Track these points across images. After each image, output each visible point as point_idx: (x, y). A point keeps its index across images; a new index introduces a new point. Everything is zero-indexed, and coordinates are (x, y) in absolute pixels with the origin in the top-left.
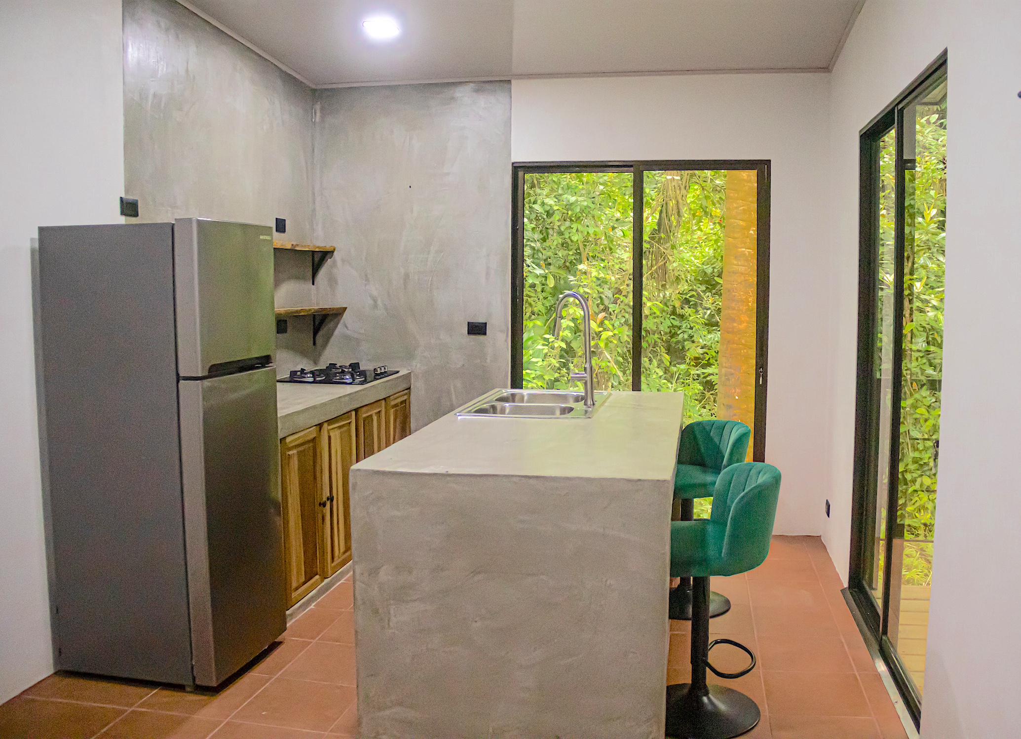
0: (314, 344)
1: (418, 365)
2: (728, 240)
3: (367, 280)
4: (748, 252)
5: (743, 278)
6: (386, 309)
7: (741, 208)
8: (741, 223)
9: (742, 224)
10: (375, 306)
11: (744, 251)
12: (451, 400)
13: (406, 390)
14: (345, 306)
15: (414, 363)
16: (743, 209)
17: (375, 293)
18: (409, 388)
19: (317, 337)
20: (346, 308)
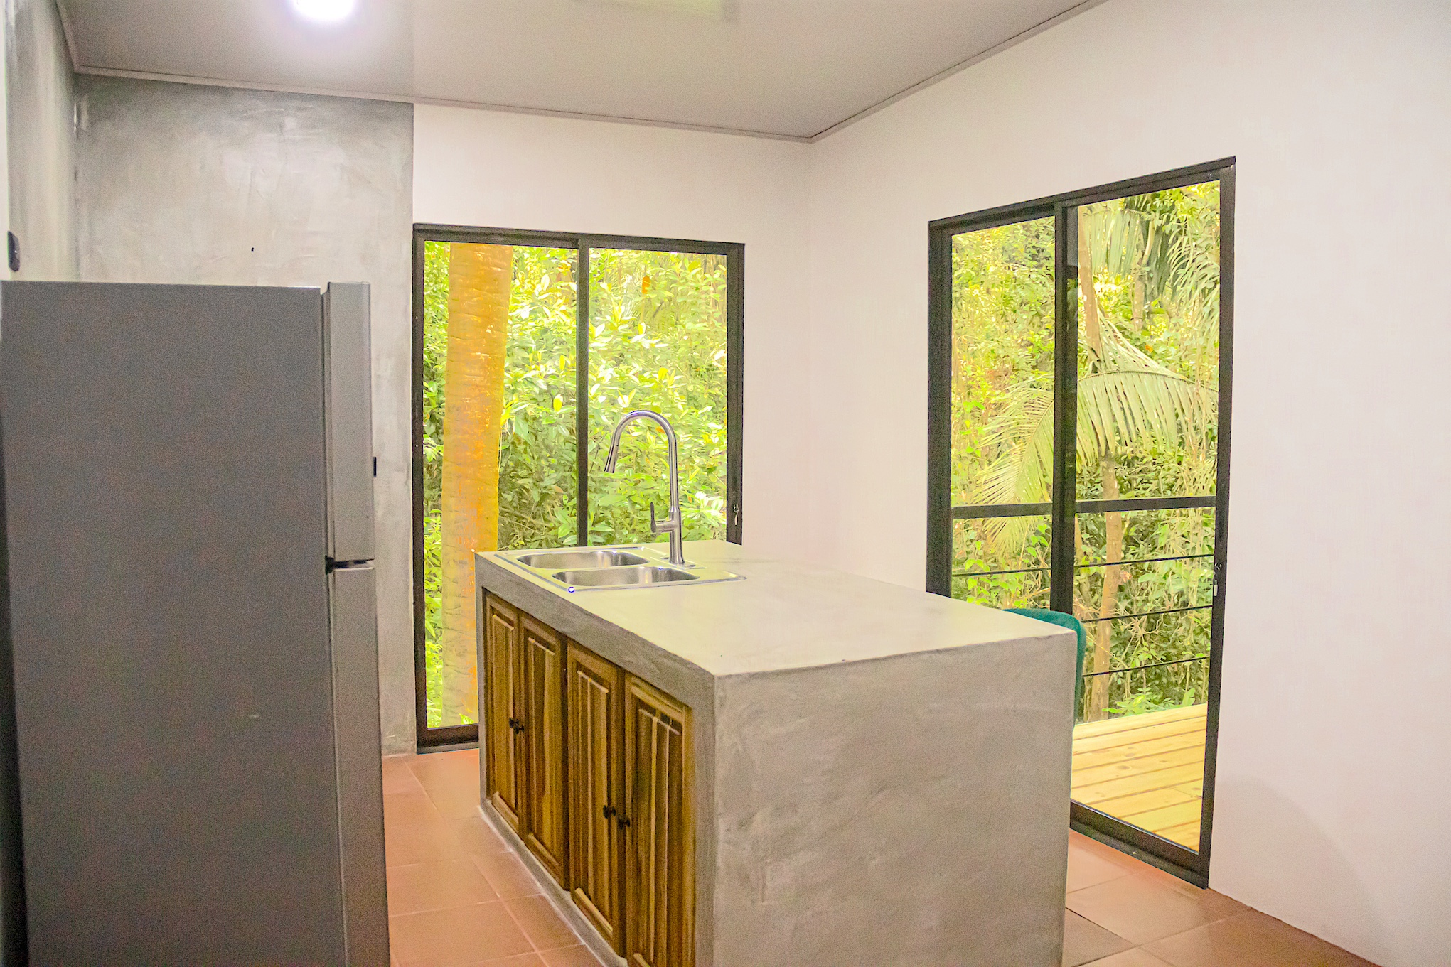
2: (457, 341)
4: (484, 357)
5: (477, 391)
7: (475, 299)
8: (475, 318)
9: (476, 320)
11: (479, 356)
16: (477, 301)
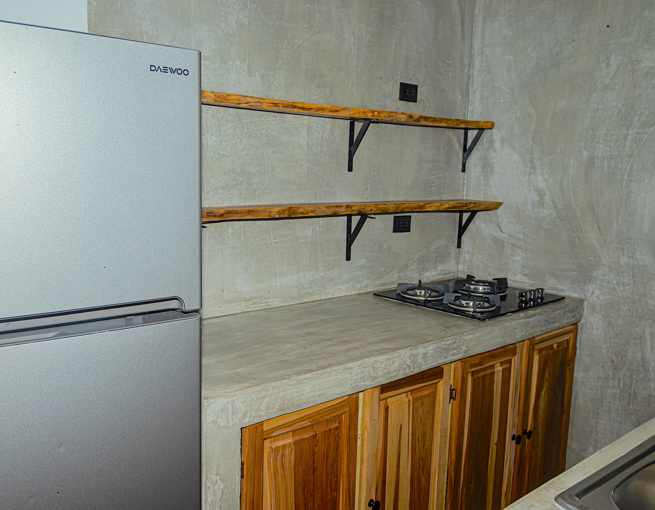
0: (459, 246)
1: (597, 292)
3: (533, 167)
6: (556, 208)
10: (541, 204)
12: (643, 353)
13: (571, 325)
14: (500, 201)
15: (590, 288)
17: (542, 185)
18: (576, 324)
19: (464, 238)
20: (502, 203)
